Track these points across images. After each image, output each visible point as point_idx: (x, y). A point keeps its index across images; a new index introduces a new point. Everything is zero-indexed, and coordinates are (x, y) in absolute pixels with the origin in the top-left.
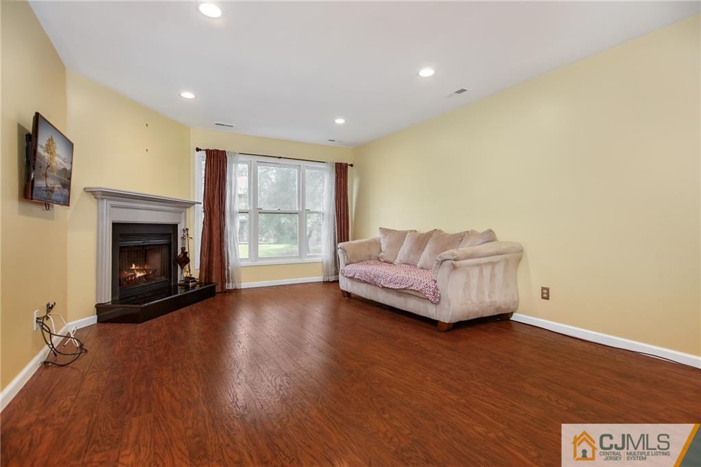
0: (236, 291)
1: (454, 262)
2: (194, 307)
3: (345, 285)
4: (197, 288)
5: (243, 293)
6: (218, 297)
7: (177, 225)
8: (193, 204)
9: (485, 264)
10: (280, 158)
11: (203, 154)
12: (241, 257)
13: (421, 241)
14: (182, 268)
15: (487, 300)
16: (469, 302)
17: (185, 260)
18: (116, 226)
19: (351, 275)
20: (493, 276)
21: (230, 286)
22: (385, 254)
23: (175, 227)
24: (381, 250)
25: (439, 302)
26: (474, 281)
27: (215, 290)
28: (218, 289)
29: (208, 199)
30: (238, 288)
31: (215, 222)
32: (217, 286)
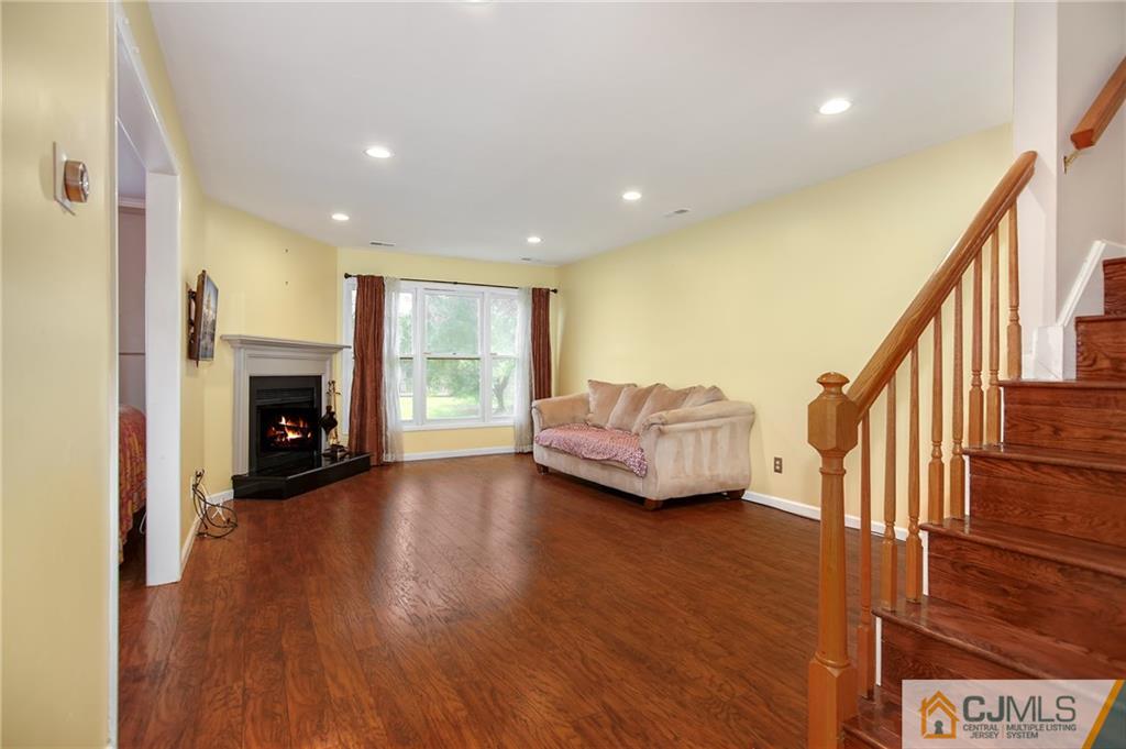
0: (397, 464)
1: (661, 427)
2: (345, 482)
3: (541, 456)
4: (346, 460)
5: (406, 466)
6: (372, 471)
7: (320, 377)
8: (341, 348)
9: (703, 429)
10: (456, 283)
11: (354, 281)
12: (403, 418)
13: (639, 397)
14: (327, 433)
15: (707, 473)
16: (682, 475)
17: (331, 423)
18: (253, 379)
19: (547, 443)
20: (714, 443)
21: (388, 458)
22: (594, 417)
23: (318, 379)
24: (589, 410)
25: (645, 475)
26: (689, 450)
27: (369, 463)
28: (373, 462)
29: (361, 342)
30: (400, 460)
31: (369, 373)
32: (372, 458)
